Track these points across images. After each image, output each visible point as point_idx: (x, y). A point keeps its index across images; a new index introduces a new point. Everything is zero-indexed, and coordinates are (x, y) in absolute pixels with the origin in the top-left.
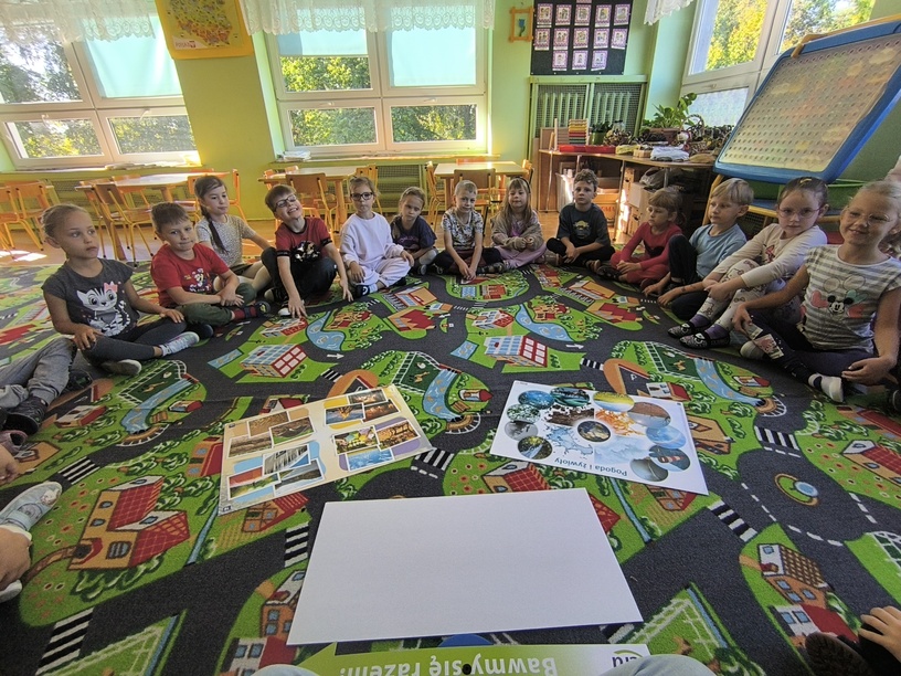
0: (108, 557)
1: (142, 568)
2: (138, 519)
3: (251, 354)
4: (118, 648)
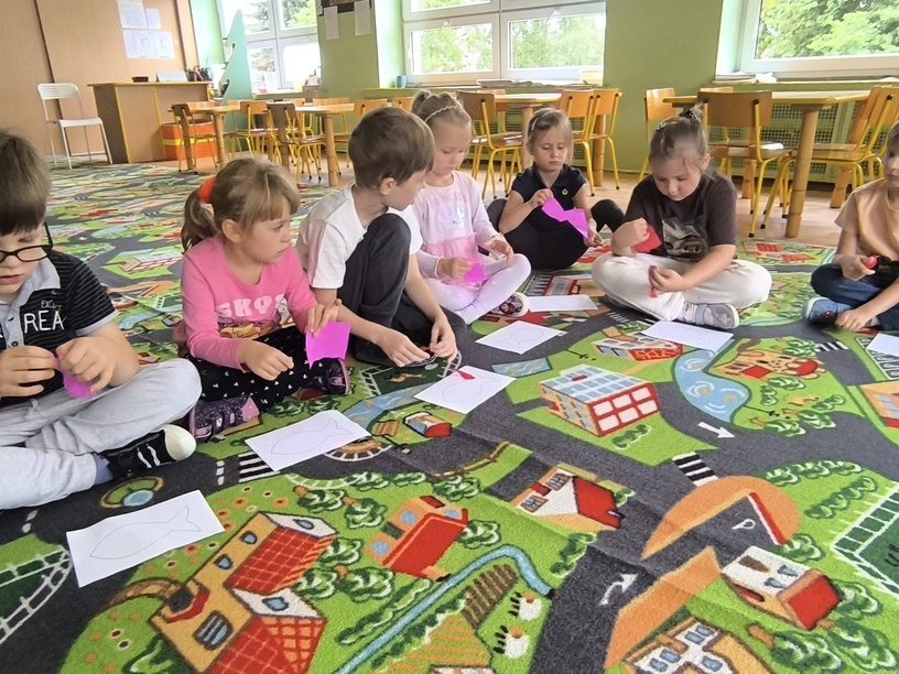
3: (564, 373)
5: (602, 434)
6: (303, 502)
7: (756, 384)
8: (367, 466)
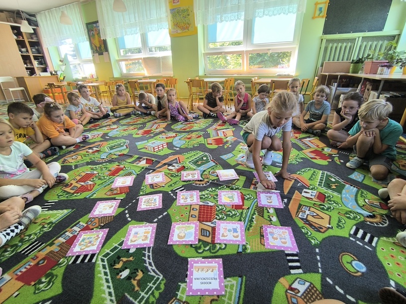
0: (71, 189)
1: (75, 194)
2: (84, 182)
4: (55, 212)
5: (154, 151)
6: (92, 169)
7: (188, 140)
8: (106, 162)
